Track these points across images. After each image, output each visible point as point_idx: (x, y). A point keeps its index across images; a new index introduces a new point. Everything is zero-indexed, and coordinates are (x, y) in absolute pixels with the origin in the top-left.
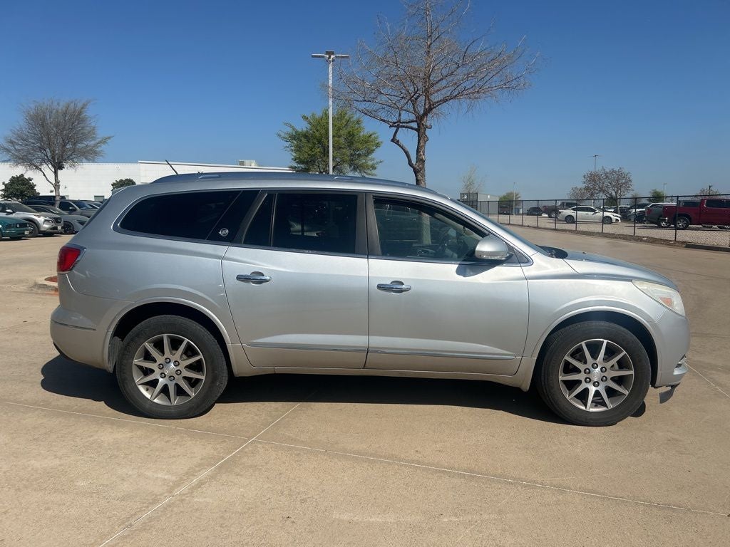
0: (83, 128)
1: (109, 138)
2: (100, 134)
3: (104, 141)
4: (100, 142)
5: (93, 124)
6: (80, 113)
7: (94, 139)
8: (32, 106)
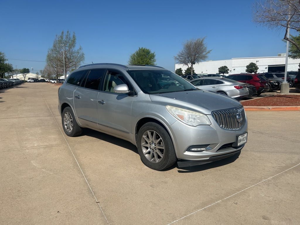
0: (202, 48)
1: (211, 51)
2: (208, 50)
3: (209, 52)
4: (208, 53)
5: (206, 46)
6: (202, 42)
7: (205, 52)
8: (186, 42)
